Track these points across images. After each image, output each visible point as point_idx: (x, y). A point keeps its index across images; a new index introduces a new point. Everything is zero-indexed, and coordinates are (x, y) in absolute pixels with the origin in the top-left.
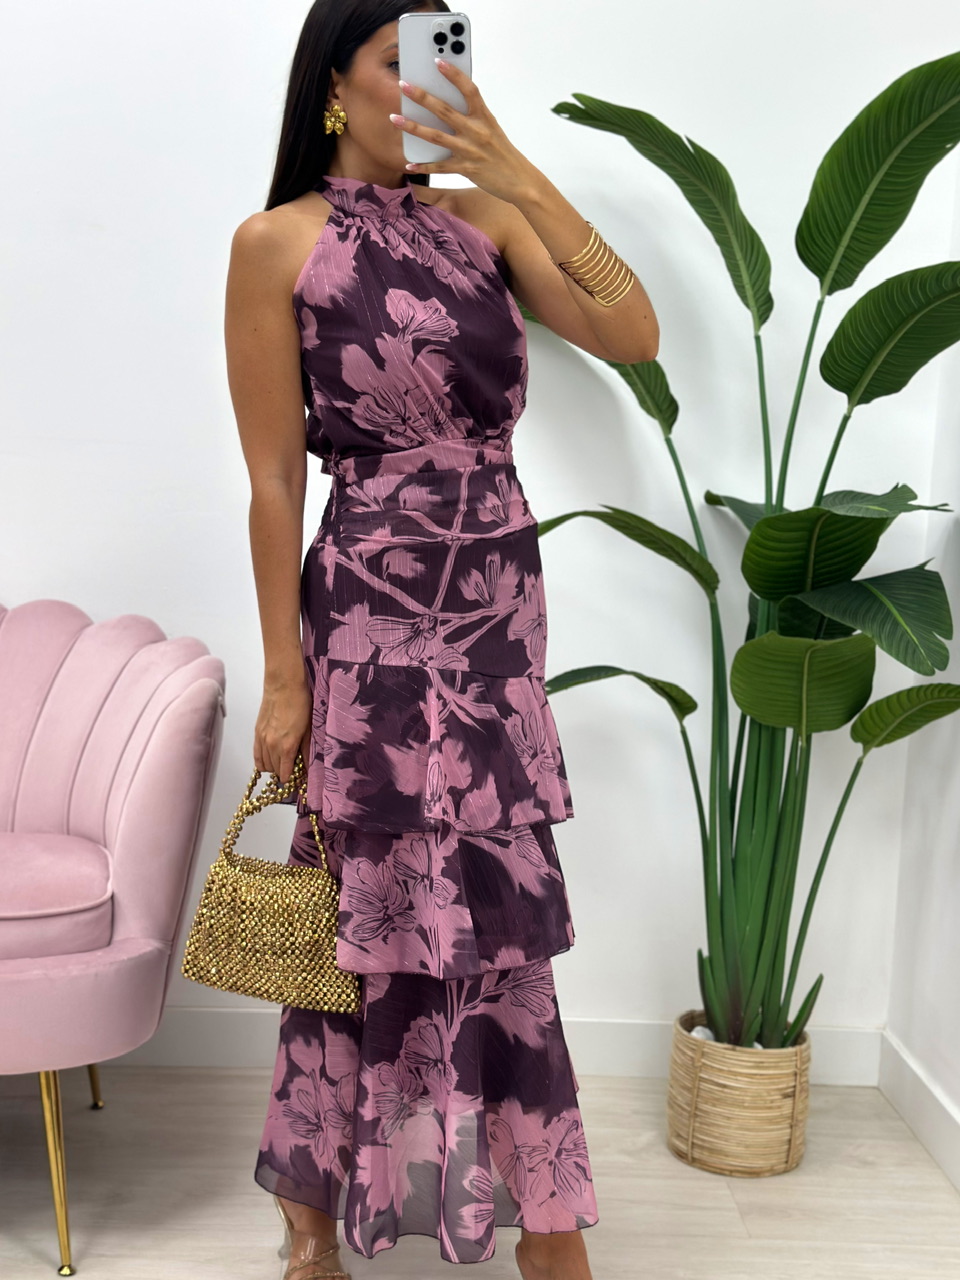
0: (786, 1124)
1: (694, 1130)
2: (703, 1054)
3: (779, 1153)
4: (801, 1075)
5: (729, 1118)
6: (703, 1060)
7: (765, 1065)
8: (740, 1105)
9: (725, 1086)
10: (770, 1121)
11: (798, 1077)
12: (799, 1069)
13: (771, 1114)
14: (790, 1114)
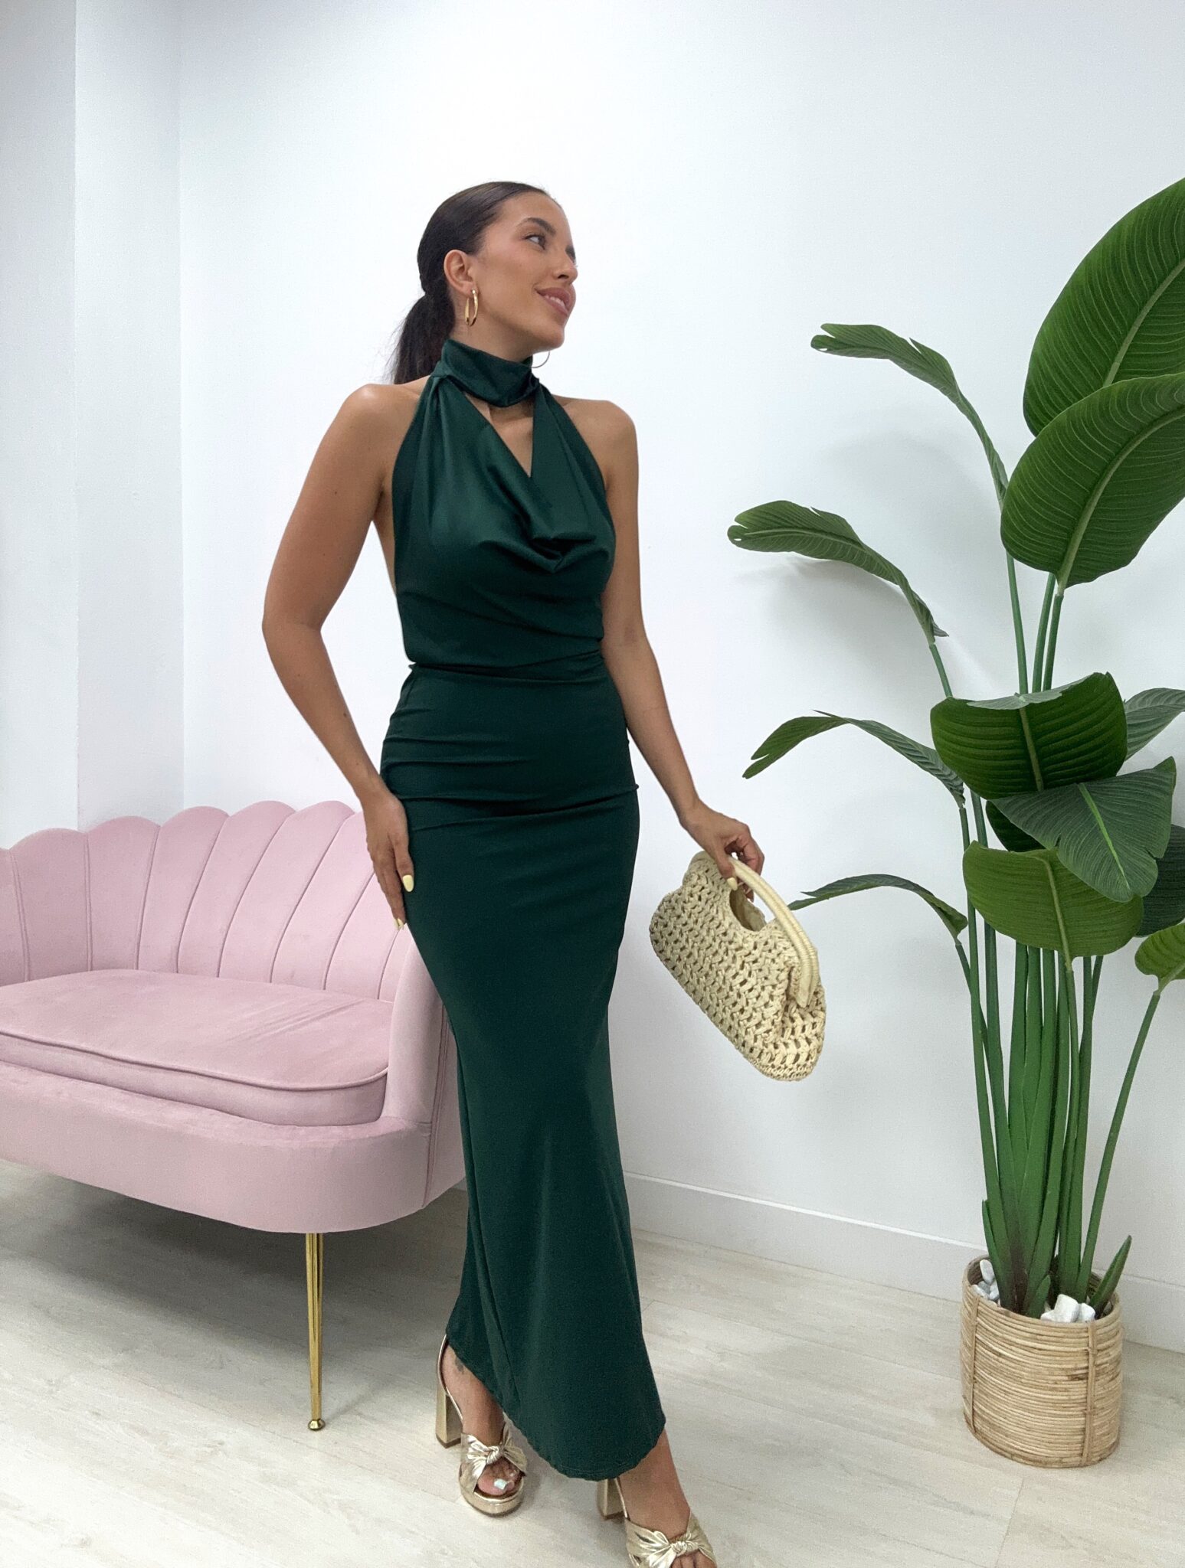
0: (1078, 1411)
1: (973, 1396)
2: (978, 1313)
3: (1068, 1444)
4: (1094, 1355)
5: (1005, 1391)
6: (979, 1320)
7: (1043, 1338)
8: (1018, 1379)
10: (1055, 1404)
11: (1091, 1357)
12: (1093, 1349)
13: (1058, 1397)
14: (1085, 1400)
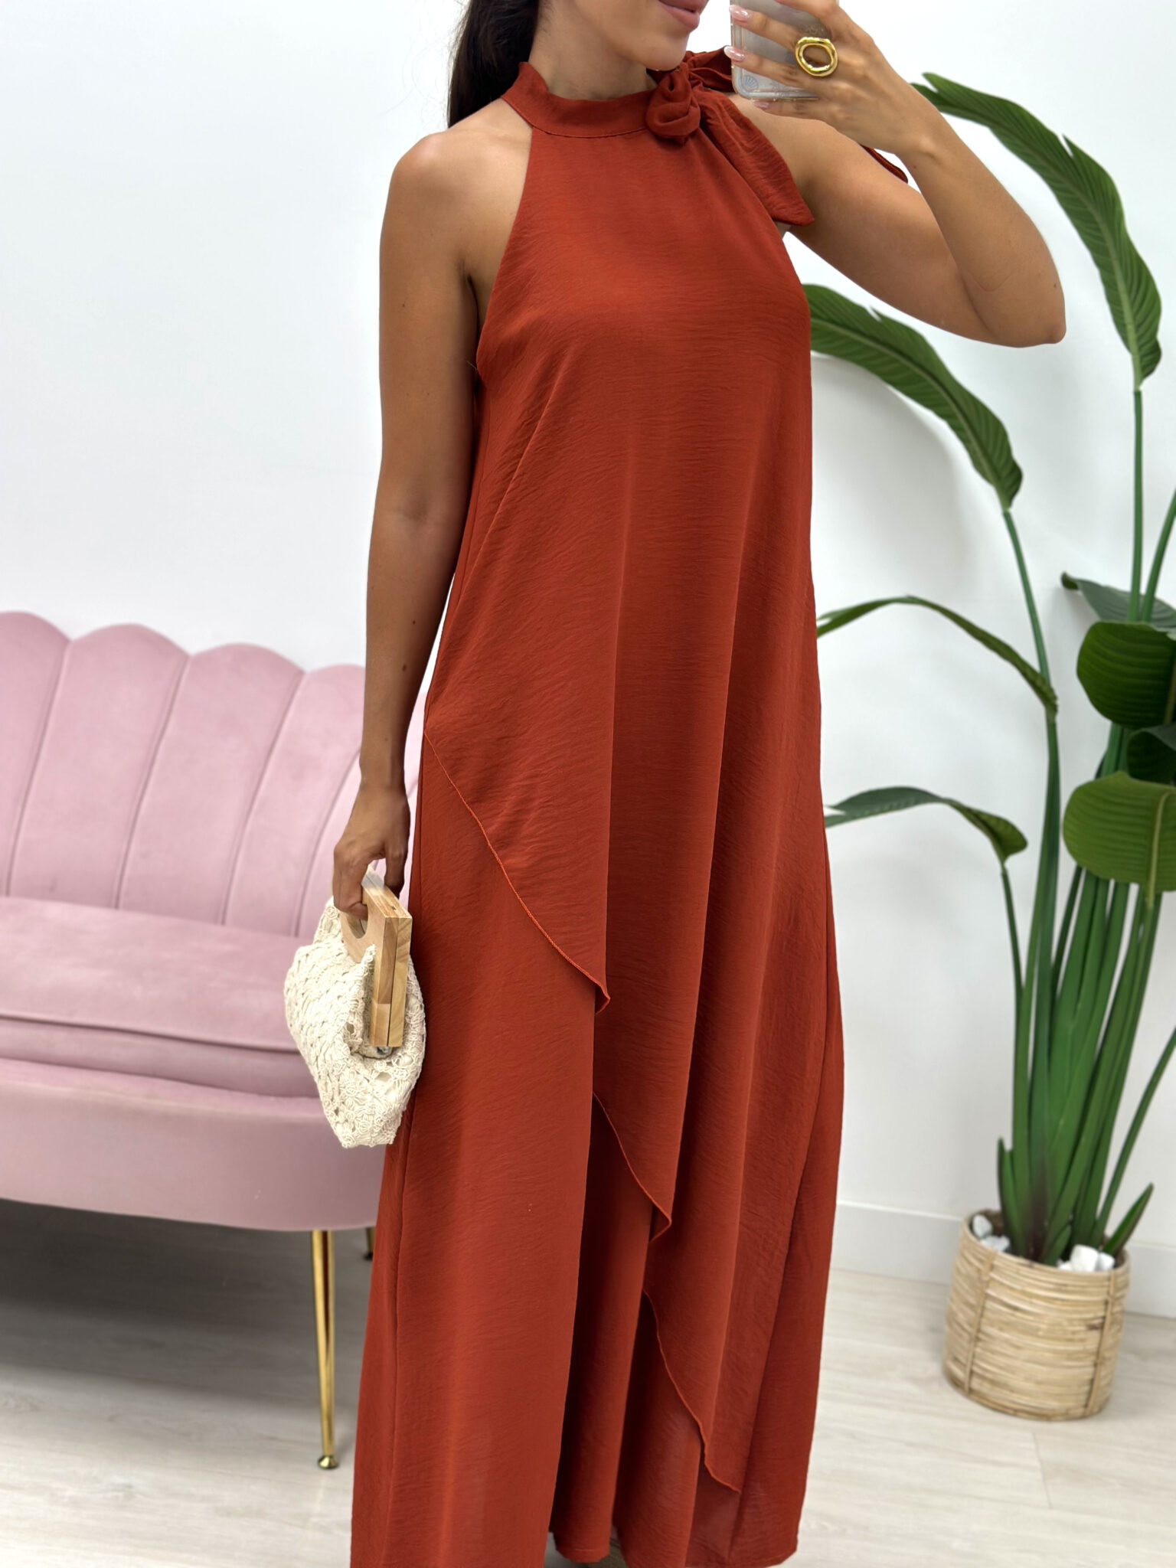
0: (1089, 1361)
1: (974, 1356)
2: (992, 1267)
3: (1077, 1394)
4: (1114, 1304)
5: (1017, 1347)
6: (993, 1275)
7: (1070, 1288)
8: (1033, 1332)
9: (1016, 1309)
10: (1070, 1356)
11: (1108, 1306)
12: (1111, 1298)
13: (1071, 1348)
14: (1095, 1350)
